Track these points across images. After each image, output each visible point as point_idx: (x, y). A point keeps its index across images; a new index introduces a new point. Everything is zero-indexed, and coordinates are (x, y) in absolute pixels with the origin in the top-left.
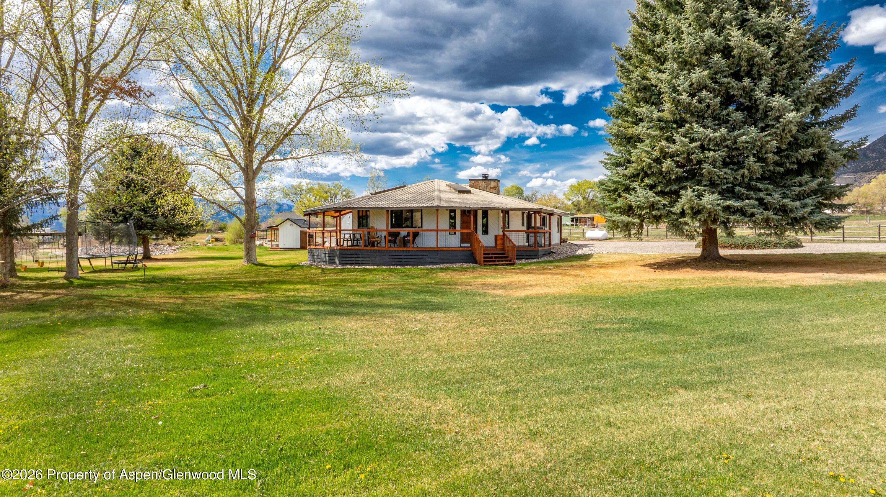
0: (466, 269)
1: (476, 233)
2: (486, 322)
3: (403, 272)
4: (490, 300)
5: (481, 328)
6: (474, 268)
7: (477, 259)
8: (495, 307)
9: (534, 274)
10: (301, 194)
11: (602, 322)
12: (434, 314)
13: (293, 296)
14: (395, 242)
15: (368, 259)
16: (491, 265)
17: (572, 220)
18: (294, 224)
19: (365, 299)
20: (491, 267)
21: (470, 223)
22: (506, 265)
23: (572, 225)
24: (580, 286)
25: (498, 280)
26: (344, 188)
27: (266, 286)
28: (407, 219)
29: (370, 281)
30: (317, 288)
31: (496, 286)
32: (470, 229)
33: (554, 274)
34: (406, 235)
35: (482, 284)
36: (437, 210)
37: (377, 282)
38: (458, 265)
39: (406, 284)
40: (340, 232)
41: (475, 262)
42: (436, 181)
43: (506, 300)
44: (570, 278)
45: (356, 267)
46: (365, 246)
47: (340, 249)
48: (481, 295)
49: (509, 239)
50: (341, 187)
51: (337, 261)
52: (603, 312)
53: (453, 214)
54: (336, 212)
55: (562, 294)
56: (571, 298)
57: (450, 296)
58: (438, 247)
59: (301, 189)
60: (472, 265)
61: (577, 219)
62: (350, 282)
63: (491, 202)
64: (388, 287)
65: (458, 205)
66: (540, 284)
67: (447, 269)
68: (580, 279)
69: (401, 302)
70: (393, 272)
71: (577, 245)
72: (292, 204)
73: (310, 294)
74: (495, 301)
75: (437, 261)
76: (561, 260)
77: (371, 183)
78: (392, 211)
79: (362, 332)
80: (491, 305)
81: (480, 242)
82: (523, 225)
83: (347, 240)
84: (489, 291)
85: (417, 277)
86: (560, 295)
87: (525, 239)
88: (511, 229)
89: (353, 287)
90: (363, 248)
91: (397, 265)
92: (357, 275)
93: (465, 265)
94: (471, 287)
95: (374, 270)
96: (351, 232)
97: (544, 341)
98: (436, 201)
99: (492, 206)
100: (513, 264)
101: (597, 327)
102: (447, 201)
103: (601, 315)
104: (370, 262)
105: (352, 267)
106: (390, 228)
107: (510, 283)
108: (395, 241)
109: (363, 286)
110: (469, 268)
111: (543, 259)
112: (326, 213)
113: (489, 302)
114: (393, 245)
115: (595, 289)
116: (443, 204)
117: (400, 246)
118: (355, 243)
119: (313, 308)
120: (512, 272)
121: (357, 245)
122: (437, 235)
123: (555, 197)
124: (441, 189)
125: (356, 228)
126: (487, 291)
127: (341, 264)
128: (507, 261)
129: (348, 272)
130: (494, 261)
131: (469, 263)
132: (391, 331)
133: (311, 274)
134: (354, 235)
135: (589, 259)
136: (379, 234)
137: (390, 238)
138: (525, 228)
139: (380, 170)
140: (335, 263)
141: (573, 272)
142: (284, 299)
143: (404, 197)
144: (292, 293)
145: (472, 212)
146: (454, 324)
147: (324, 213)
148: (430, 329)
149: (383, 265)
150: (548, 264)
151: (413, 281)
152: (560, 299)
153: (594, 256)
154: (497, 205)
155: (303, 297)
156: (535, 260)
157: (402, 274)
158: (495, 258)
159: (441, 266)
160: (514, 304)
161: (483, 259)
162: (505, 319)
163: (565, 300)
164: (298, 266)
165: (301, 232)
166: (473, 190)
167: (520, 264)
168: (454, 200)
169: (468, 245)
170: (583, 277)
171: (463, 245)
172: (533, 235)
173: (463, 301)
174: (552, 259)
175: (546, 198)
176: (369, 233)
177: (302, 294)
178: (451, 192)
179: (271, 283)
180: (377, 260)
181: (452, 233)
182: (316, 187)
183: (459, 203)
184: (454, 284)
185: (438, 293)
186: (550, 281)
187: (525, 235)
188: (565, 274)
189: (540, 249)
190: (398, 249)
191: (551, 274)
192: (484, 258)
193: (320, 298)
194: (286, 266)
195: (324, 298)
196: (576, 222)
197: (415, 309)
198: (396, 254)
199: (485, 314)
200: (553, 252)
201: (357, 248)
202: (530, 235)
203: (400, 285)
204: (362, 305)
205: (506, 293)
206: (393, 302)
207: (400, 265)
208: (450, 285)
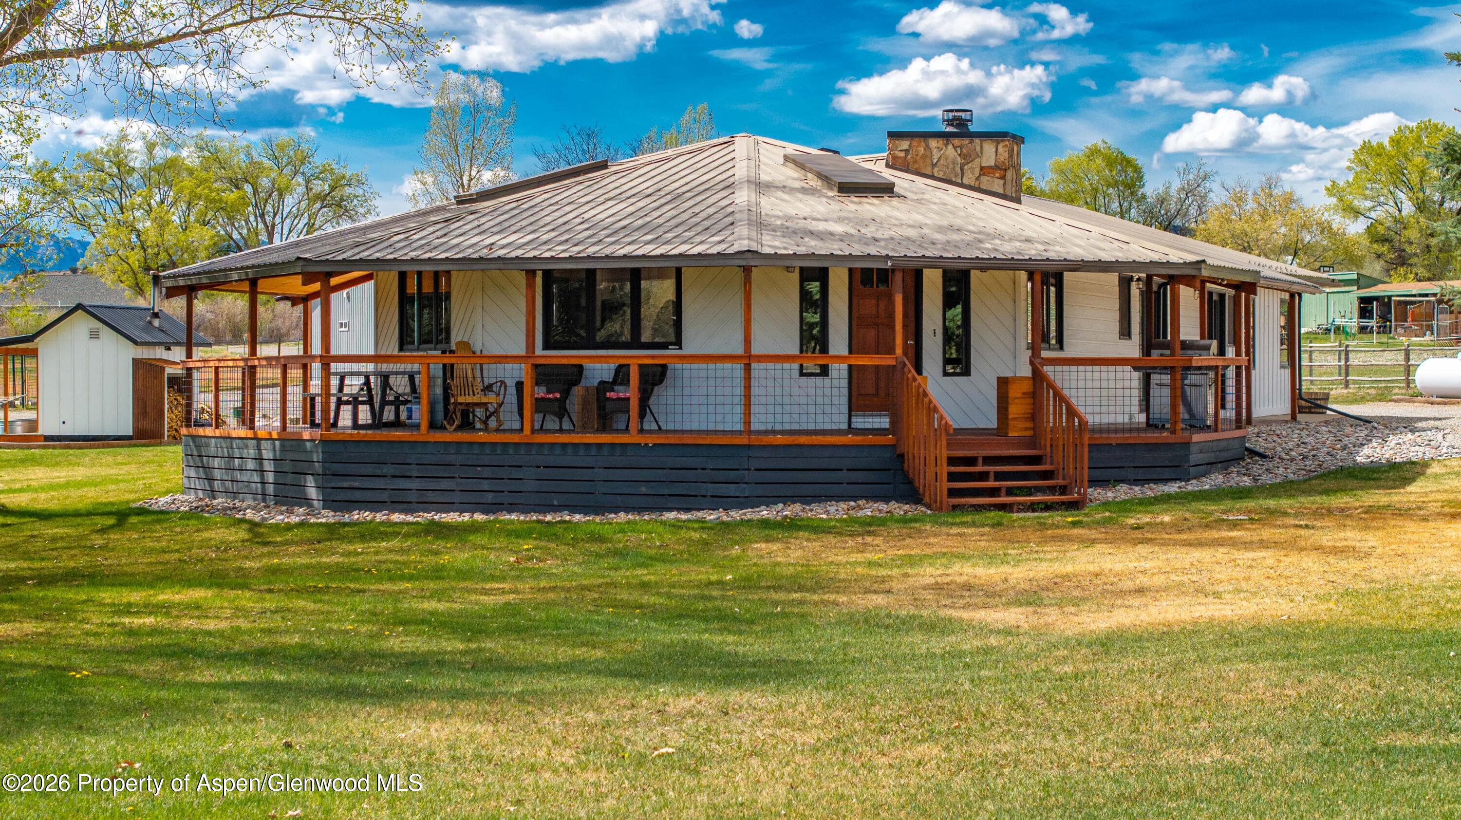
0: (870, 526)
1: (919, 369)
2: (944, 727)
3: (600, 539)
4: (966, 647)
5: (922, 749)
6: (905, 521)
7: (919, 483)
8: (984, 673)
9: (1164, 544)
10: (124, 188)
11: (1402, 724)
12: (735, 696)
13: (154, 631)
14: (562, 412)
15: (444, 484)
16: (979, 508)
17: (1365, 307)
18: (105, 331)
19: (452, 645)
20: (978, 518)
21: (892, 327)
22: (1048, 507)
23: (1363, 329)
24: (1347, 593)
25: (1006, 569)
26: (318, 160)
27: (27, 591)
28: (611, 309)
29: (464, 574)
30: (246, 599)
31: (994, 595)
32: (891, 350)
33: (1247, 545)
34: (608, 376)
35: (938, 587)
36: (747, 270)
37: (493, 578)
38: (837, 510)
39: (614, 585)
40: (326, 367)
41: (913, 496)
42: (743, 144)
43: (1032, 648)
44: (1310, 562)
45: (397, 517)
46: (433, 425)
47: (325, 442)
48: (930, 627)
49: (1060, 397)
50: (304, 160)
51: (313, 492)
52: (1418, 690)
53: (814, 287)
54: (309, 278)
55: (1266, 621)
56: (1300, 636)
57: (802, 633)
58: (750, 432)
59: (123, 168)
60: (898, 509)
61: (1385, 302)
62: (380, 580)
63: (983, 235)
64: (540, 597)
65: (836, 248)
66: (1180, 585)
67: (791, 526)
68: (1355, 566)
69: (599, 653)
70: (556, 537)
71: (1366, 421)
72: (79, 234)
73: (224, 625)
74: (987, 651)
75: (747, 490)
76: (1287, 488)
77: (439, 140)
78: (548, 275)
79: (453, 759)
80: (967, 666)
81: (932, 409)
82: (1125, 333)
83: (355, 402)
84: (965, 615)
85: (662, 559)
86: (1256, 628)
87: (1136, 394)
88: (1069, 352)
89: (397, 596)
90: (424, 434)
91: (573, 509)
92: (402, 551)
93: (868, 510)
94: (891, 599)
95: (473, 528)
96: (370, 367)
97: (1161, 792)
98: (742, 230)
99: (987, 250)
100: (1074, 505)
101: (1382, 743)
102: (788, 232)
103: (1408, 701)
104: (457, 497)
105: (380, 517)
106: (539, 351)
107: (1057, 582)
108: (562, 402)
109: (438, 595)
110: (882, 522)
111: (1207, 484)
112: (262, 285)
113: (961, 654)
114: (552, 423)
115: (1404, 605)
116: (771, 244)
117: (585, 429)
118: (389, 414)
119: (244, 674)
120: (1070, 539)
121: (397, 424)
122: (748, 378)
123: (1290, 199)
124: (764, 178)
125: (393, 348)
126: (955, 613)
127: (329, 503)
128: (1052, 490)
129: (363, 538)
130: (994, 492)
131: (886, 499)
132: (566, 756)
133: (205, 544)
134: (385, 378)
135: (1407, 481)
136: (494, 373)
137: (541, 392)
138: (1132, 348)
139: (482, 75)
140: (305, 501)
141: (1329, 537)
142: (119, 641)
143: (601, 213)
144: (149, 620)
145: (898, 278)
146: (815, 733)
147: (253, 283)
148: (719, 750)
149: (511, 508)
150: (1228, 504)
151: (642, 574)
152: (1253, 641)
153: (1435, 469)
154: (1008, 249)
155: (194, 634)
156: (1173, 488)
157: (594, 547)
158: (999, 476)
159: (764, 513)
160: (1064, 660)
161: (946, 485)
162: (1018, 716)
163: (1271, 645)
164: (141, 512)
165: (137, 363)
166: (902, 181)
167: (1106, 505)
168: (821, 226)
169: (884, 422)
170: (1368, 555)
171: (860, 422)
172: (1166, 378)
173: (852, 653)
174: (1246, 481)
175: (1251, 205)
176: (448, 370)
177: (187, 623)
178: (803, 191)
179: (45, 580)
180: (486, 485)
181: (811, 366)
182: (188, 155)
183: (843, 238)
184: (819, 584)
185: (752, 622)
186: (1222, 574)
187: (1134, 378)
188: (1291, 546)
189: (1196, 438)
190: (576, 438)
191: (1234, 543)
192: (952, 477)
193: (266, 640)
194: (89, 514)
195: (286, 639)
196: (1385, 318)
197: (660, 677)
198: (568, 460)
199: (941, 695)
200: (1253, 453)
201: (397, 434)
202: (1155, 378)
203: (589, 589)
204: (441, 663)
205: (1034, 620)
206: (565, 653)
207: (585, 510)
208: (801, 589)
